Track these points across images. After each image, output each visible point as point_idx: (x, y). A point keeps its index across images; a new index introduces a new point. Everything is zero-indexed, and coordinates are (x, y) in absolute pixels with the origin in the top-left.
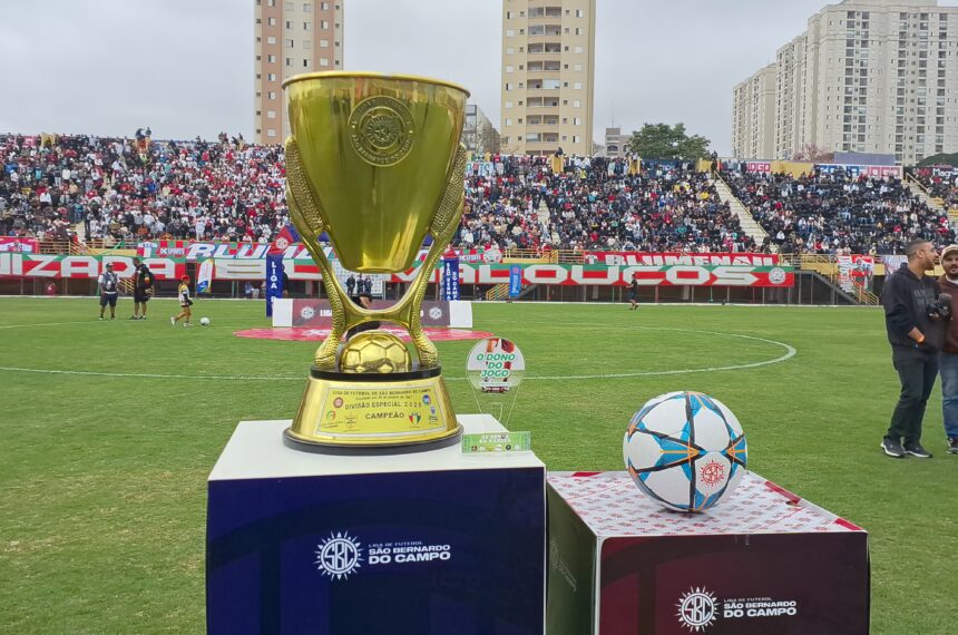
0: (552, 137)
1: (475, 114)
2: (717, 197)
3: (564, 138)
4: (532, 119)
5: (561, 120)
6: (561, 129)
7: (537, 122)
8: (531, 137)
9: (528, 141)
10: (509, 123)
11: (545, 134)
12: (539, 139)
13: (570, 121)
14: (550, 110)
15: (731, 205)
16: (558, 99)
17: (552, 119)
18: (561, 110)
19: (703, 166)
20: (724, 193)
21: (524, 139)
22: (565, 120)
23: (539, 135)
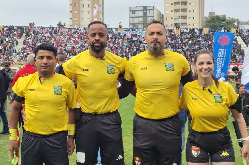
0: (185, 17)
1: (153, 10)
2: (237, 43)
3: (190, 17)
4: (177, 11)
5: (188, 10)
6: (188, 14)
7: (179, 12)
8: (176, 17)
9: (175, 19)
10: (167, 12)
11: (182, 16)
12: (179, 18)
13: (192, 11)
14: (183, 7)
15: (242, 45)
16: (187, 2)
17: (185, 10)
18: (188, 7)
19: (233, 30)
20: (240, 41)
21: (173, 18)
22: (190, 10)
23: (179, 17)
